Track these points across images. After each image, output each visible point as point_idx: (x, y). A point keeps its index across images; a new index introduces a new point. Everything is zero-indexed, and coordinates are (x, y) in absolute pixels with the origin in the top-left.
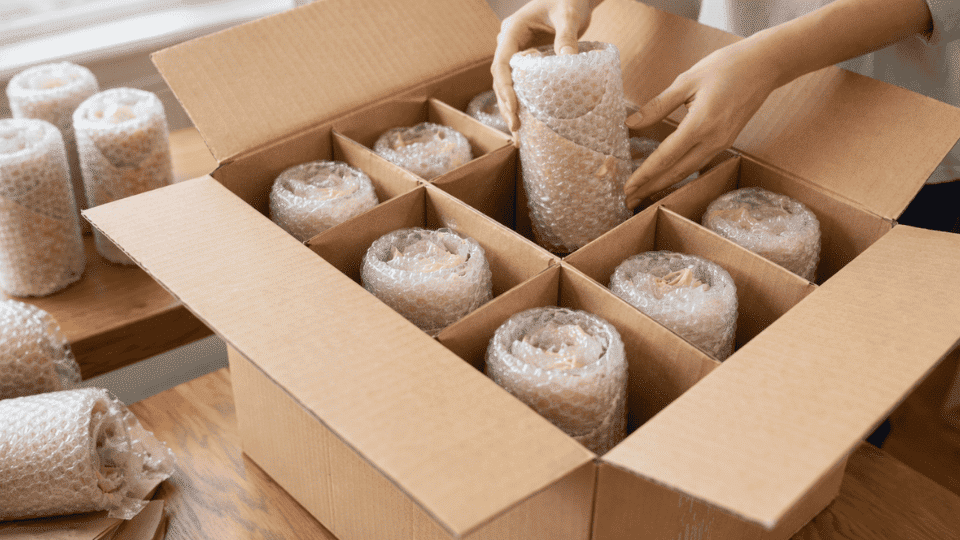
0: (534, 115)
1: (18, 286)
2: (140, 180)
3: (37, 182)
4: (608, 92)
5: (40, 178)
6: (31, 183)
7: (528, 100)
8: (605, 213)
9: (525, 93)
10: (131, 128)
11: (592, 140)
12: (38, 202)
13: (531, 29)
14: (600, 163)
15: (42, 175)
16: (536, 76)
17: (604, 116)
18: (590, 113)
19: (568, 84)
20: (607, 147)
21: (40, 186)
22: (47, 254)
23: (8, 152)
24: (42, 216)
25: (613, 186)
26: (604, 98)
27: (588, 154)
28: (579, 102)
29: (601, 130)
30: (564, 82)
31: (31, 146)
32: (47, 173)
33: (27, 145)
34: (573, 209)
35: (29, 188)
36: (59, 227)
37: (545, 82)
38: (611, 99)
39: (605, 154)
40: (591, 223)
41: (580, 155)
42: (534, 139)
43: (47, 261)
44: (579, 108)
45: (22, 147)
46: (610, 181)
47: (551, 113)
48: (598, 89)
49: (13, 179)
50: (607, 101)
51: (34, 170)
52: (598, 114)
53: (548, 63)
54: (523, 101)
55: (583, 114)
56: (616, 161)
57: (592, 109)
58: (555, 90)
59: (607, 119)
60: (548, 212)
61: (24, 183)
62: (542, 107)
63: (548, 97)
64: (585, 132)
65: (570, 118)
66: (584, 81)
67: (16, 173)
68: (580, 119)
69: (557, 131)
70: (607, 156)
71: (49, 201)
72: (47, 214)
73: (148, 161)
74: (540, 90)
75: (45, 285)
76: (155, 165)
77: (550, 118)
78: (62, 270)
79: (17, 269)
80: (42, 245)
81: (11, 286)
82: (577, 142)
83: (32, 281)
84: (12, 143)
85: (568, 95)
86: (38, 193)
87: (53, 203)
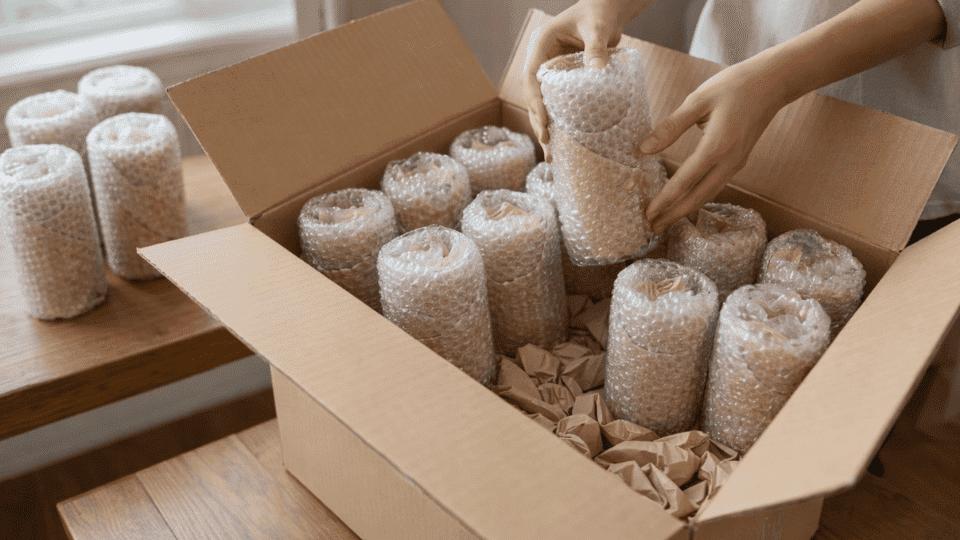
0: (562, 128)
1: (45, 309)
2: (158, 197)
3: (63, 206)
4: (634, 106)
5: (66, 202)
6: (58, 206)
7: (556, 114)
8: (633, 225)
9: (553, 107)
10: (149, 148)
11: (618, 153)
12: (64, 226)
13: (559, 41)
14: (627, 176)
15: (67, 198)
16: (562, 90)
17: (630, 129)
18: (615, 127)
19: (594, 99)
20: (634, 161)
21: (66, 209)
22: (74, 277)
23: (32, 177)
24: (68, 238)
25: (640, 199)
26: (629, 111)
27: (615, 168)
28: (606, 116)
29: (626, 144)
30: (589, 97)
31: (54, 170)
32: (72, 196)
33: (50, 170)
34: (602, 222)
35: (55, 212)
36: (85, 249)
37: (572, 96)
38: (636, 112)
39: (632, 167)
40: (619, 235)
41: (608, 168)
42: (562, 152)
43: (74, 283)
44: (604, 122)
45: (46, 172)
46: (637, 194)
47: (578, 126)
48: (623, 103)
49: (39, 204)
50: (632, 114)
51: (60, 194)
52: (623, 127)
53: (574, 77)
54: (552, 115)
55: (609, 128)
56: (643, 174)
57: (617, 122)
58: (581, 104)
59: (633, 132)
60: (578, 225)
61: (50, 208)
62: (569, 120)
63: (575, 111)
64: (611, 145)
65: (596, 131)
66: (609, 95)
67: (42, 198)
68: (606, 133)
69: (583, 145)
70: (634, 170)
71: (74, 223)
72: (72, 236)
73: (165, 179)
74: (566, 104)
75: (72, 307)
76: (171, 183)
77: (576, 132)
78: (89, 291)
79: (45, 292)
80: (70, 267)
81: (38, 310)
82: (604, 155)
83: (60, 305)
84: (35, 168)
85: (594, 109)
86: (63, 217)
87: (78, 225)
